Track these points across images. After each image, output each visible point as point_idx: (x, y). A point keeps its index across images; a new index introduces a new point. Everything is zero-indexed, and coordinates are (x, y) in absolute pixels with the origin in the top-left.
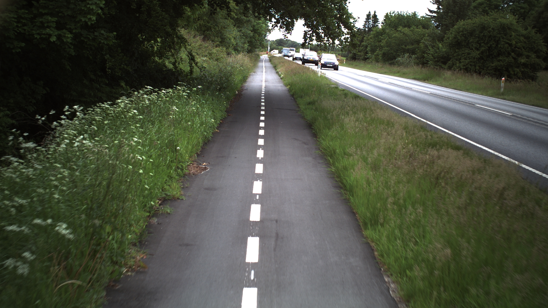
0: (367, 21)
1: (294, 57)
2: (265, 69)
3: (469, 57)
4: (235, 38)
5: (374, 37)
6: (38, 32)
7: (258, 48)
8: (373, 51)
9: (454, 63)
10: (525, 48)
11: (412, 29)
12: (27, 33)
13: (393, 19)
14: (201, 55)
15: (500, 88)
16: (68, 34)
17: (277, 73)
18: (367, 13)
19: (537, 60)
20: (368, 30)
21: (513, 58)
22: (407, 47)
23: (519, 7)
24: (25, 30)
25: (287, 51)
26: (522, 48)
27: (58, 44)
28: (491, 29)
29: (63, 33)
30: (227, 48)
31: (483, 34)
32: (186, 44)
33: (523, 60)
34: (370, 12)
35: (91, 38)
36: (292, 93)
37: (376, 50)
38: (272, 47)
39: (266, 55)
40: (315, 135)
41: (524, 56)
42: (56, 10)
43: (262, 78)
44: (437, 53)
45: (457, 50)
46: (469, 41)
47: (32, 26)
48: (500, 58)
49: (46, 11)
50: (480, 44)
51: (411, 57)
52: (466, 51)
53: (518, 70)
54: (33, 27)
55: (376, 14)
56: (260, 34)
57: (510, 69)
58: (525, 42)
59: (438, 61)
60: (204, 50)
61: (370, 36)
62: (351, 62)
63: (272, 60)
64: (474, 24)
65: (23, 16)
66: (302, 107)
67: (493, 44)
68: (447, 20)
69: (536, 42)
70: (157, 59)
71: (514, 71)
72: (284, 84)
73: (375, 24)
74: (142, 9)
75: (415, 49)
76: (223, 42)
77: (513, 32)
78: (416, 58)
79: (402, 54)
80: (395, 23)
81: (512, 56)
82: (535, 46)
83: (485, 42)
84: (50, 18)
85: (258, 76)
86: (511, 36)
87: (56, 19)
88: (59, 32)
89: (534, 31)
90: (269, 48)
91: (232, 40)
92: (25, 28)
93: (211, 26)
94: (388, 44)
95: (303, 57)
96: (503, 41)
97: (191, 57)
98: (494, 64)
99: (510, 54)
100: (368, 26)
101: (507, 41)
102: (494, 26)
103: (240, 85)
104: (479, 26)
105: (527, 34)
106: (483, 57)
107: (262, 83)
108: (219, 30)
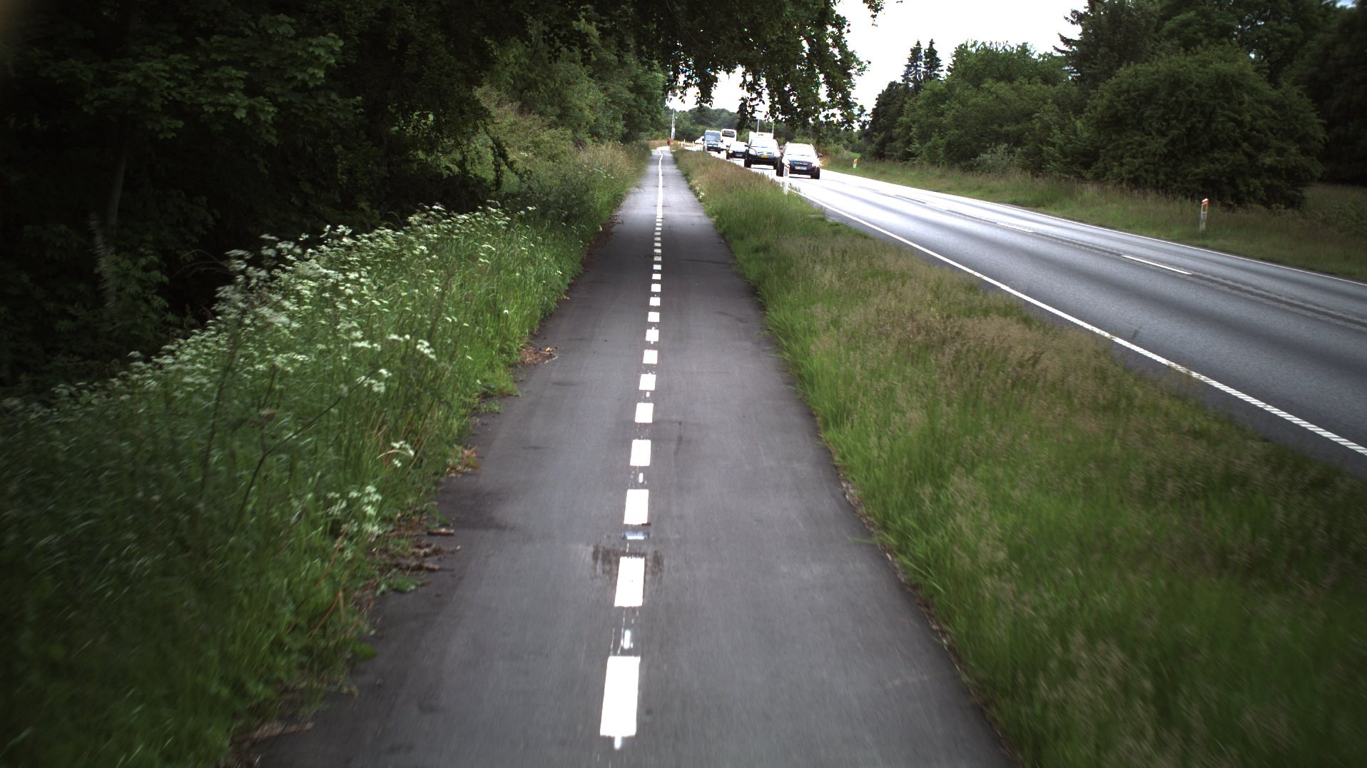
0: (912, 65)
1: (730, 152)
2: (664, 180)
3: (1142, 152)
4: (591, 107)
5: (928, 105)
6: (209, 100)
7: (648, 130)
8: (924, 137)
9: (1108, 166)
10: (1275, 131)
11: (1016, 84)
12: (189, 103)
13: (972, 60)
14: (516, 147)
15: (1197, 221)
16: (269, 106)
17: (692, 188)
18: (914, 45)
19: (1303, 160)
20: (915, 86)
21: (1246, 154)
22: (1005, 128)
23: (1279, 31)
24: (183, 95)
25: (714, 138)
26: (1268, 132)
27: (249, 124)
28: (1193, 87)
29: (258, 102)
30: (575, 131)
31: (1174, 99)
32: (488, 120)
33: (1268, 160)
34: (918, 43)
35: (311, 109)
36: (721, 231)
37: (932, 137)
38: (681, 127)
39: (667, 148)
40: (762, 307)
41: (1272, 150)
42: (246, 55)
43: (657, 199)
44: (1070, 141)
45: (1114, 137)
46: (1142, 113)
47: (197, 86)
48: (1215, 155)
49: (224, 58)
50: (1167, 121)
51: (1013, 152)
52: (1136, 138)
53: (1257, 182)
54: (200, 89)
55: (935, 47)
56: (650, 99)
57: (1239, 181)
58: (1274, 118)
59: (1072, 163)
60: (522, 134)
61: (919, 103)
62: (870, 165)
63: (680, 160)
64: (1153, 74)
65: (180, 66)
66: (741, 256)
67: (1199, 122)
68: (1095, 64)
69: (1301, 116)
70: (421, 155)
71: (1248, 185)
72: (705, 213)
73: (931, 72)
74: (410, 52)
75: (1024, 133)
76: (565, 116)
77: (1247, 92)
78: (1024, 154)
79: (993, 144)
80: (977, 70)
81: (1243, 151)
82: (1298, 127)
83: (1180, 118)
84: (234, 72)
85: (645, 196)
86: (1241, 103)
87: (246, 73)
88: (252, 102)
89: (1296, 90)
90: (673, 130)
91: (587, 112)
92: (184, 90)
93: (538, 78)
94: (959, 122)
95: (747, 151)
96: (1223, 115)
97: (500, 152)
98: (1202, 168)
99: (1239, 146)
100: (915, 77)
101: (1232, 115)
102: (1201, 79)
103: (606, 214)
104: (1166, 79)
105: (1280, 98)
106: (1176, 152)
107: (656, 210)
108: (557, 89)
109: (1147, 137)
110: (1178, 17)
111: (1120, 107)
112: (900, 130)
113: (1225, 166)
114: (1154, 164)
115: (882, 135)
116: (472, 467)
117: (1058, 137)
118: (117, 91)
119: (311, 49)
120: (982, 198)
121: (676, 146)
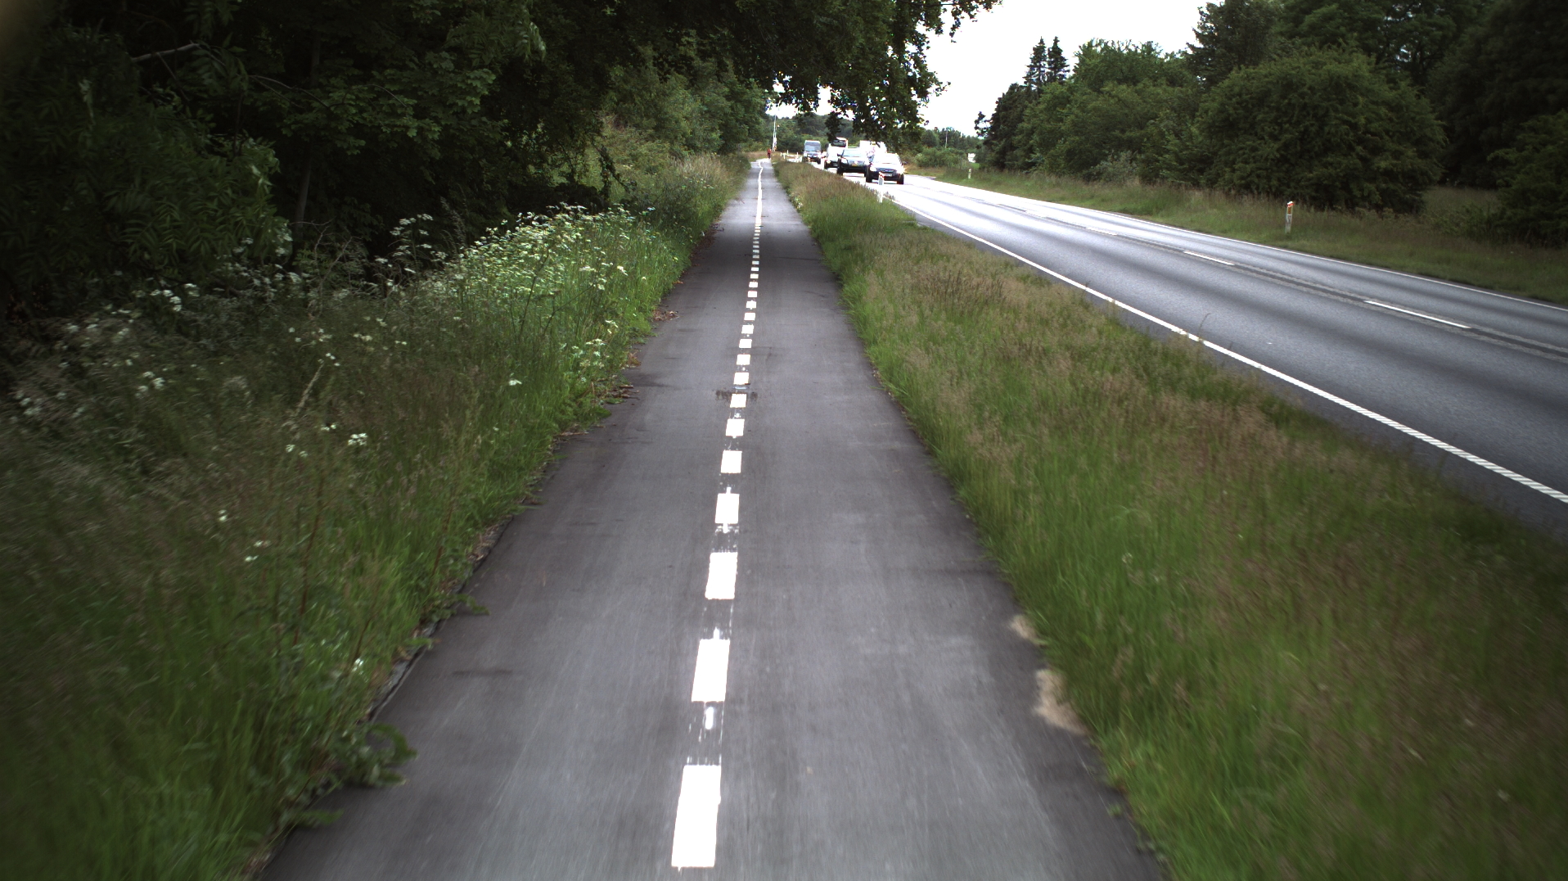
0: (1035, 66)
2: (763, 193)
3: (1254, 157)
4: (687, 118)
7: (745, 141)
8: (1046, 144)
9: (1220, 172)
10: (1391, 134)
11: (1140, 86)
12: (369, 125)
14: (619, 160)
15: (1282, 225)
17: (791, 200)
18: (1036, 44)
19: (1420, 163)
20: (1037, 89)
21: (1362, 159)
22: (1128, 134)
23: (1430, 24)
25: (813, 148)
26: (1384, 134)
27: (420, 141)
28: (1306, 89)
29: (426, 124)
30: (672, 143)
31: (1286, 101)
33: (1383, 163)
34: (1042, 42)
36: (815, 235)
37: (1053, 144)
38: (784, 136)
40: (839, 286)
41: (1387, 153)
42: (413, 85)
43: (755, 209)
44: (1187, 148)
45: (1226, 142)
46: (1255, 118)
47: (376, 112)
48: (1329, 159)
49: (396, 88)
50: (1280, 125)
51: (1136, 160)
52: (1248, 143)
53: (1372, 187)
54: (378, 114)
55: (1059, 45)
56: (750, 104)
57: (1353, 186)
58: (1391, 120)
59: (1191, 169)
60: (621, 147)
61: (1041, 107)
63: (781, 173)
64: (1266, 76)
66: (830, 254)
67: (1312, 125)
69: (1418, 118)
70: (532, 169)
71: (1362, 190)
72: (802, 221)
73: (1056, 72)
75: (1143, 139)
76: (662, 128)
77: (1362, 95)
78: (1142, 161)
79: (1114, 151)
80: (1098, 72)
81: (1358, 154)
82: (1415, 128)
83: (1293, 121)
85: (745, 208)
86: (1355, 105)
88: (421, 123)
89: (1413, 91)
91: (683, 124)
94: (1078, 128)
95: (840, 160)
96: (1336, 118)
97: (607, 164)
98: (1315, 173)
99: (1353, 149)
100: (1039, 79)
101: (1346, 117)
102: (1313, 81)
103: (707, 222)
104: (1278, 82)
105: (1397, 98)
106: (1289, 156)
107: (755, 220)
108: (653, 101)
109: (1259, 142)
110: (1319, 11)
111: (1231, 111)
112: (1020, 137)
113: (1338, 170)
114: (1266, 169)
115: (1002, 143)
116: (635, 364)
117: (1172, 143)
118: (309, 117)
119: (469, 82)
120: (1094, 207)
121: (779, 158)
